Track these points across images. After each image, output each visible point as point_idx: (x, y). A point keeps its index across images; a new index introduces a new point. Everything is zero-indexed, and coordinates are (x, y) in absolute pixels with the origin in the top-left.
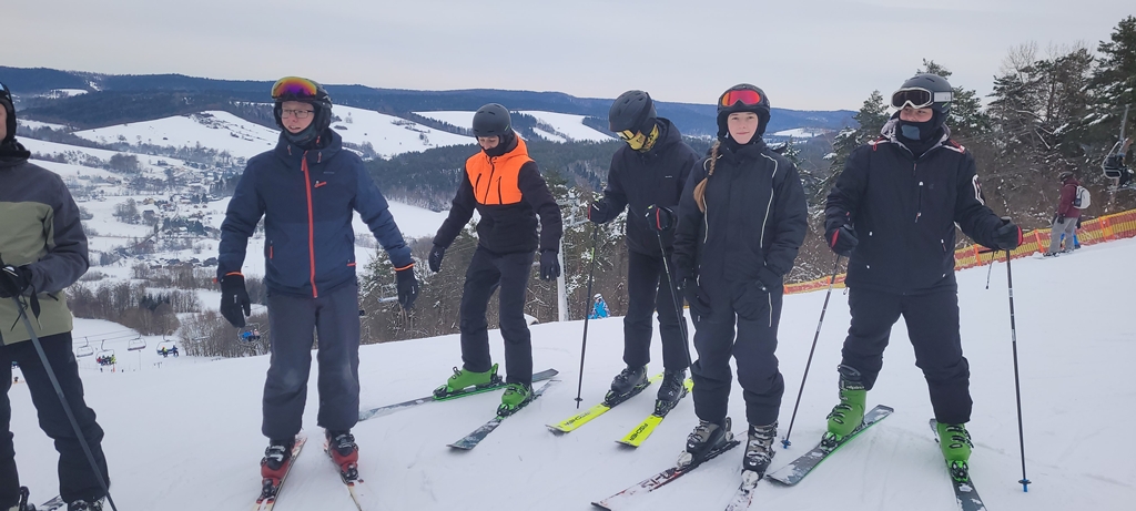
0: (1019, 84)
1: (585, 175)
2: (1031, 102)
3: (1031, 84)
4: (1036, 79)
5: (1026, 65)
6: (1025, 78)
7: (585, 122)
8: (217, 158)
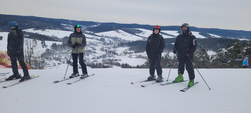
7: (199, 34)
8: (119, 39)
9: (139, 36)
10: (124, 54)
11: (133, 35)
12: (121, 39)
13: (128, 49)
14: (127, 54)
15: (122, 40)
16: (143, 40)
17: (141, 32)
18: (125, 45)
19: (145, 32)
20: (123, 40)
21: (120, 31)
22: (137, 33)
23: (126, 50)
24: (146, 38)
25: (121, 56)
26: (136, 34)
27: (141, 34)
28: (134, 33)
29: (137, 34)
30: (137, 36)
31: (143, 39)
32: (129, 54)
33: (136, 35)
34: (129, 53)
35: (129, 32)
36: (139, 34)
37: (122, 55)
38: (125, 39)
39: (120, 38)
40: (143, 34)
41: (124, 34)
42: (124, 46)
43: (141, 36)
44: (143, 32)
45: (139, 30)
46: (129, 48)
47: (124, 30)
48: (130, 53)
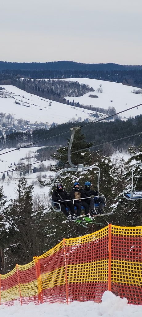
8: (4, 120)
9: (78, 105)
10: (19, 173)
11: (54, 103)
12: (12, 118)
13: (33, 155)
14: (27, 172)
15: (16, 122)
16: (92, 119)
17: (85, 89)
18: (25, 141)
19: (100, 91)
20: (20, 121)
21: (9, 88)
22: (69, 96)
23: (26, 158)
24: (102, 111)
25: (6, 181)
26: (67, 98)
27: (84, 100)
28: (59, 95)
29: (70, 99)
30: (73, 104)
31: (94, 115)
32: (36, 174)
33: (68, 103)
34: (35, 170)
35: (43, 91)
36: (76, 100)
37: (10, 178)
38: (25, 119)
39: (6, 115)
40: (91, 96)
41: (24, 100)
42: (19, 145)
43: (85, 105)
44: (92, 90)
45: (76, 84)
46: (38, 151)
47: (22, 86)
48: (42, 169)
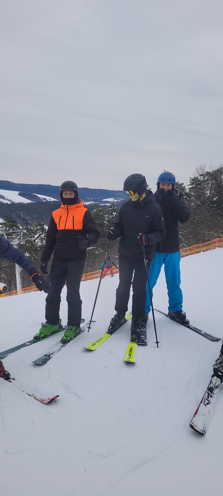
0: (199, 181)
1: (20, 218)
2: (204, 188)
3: (204, 181)
4: (206, 179)
5: (202, 173)
6: (202, 178)
7: (20, 194)
